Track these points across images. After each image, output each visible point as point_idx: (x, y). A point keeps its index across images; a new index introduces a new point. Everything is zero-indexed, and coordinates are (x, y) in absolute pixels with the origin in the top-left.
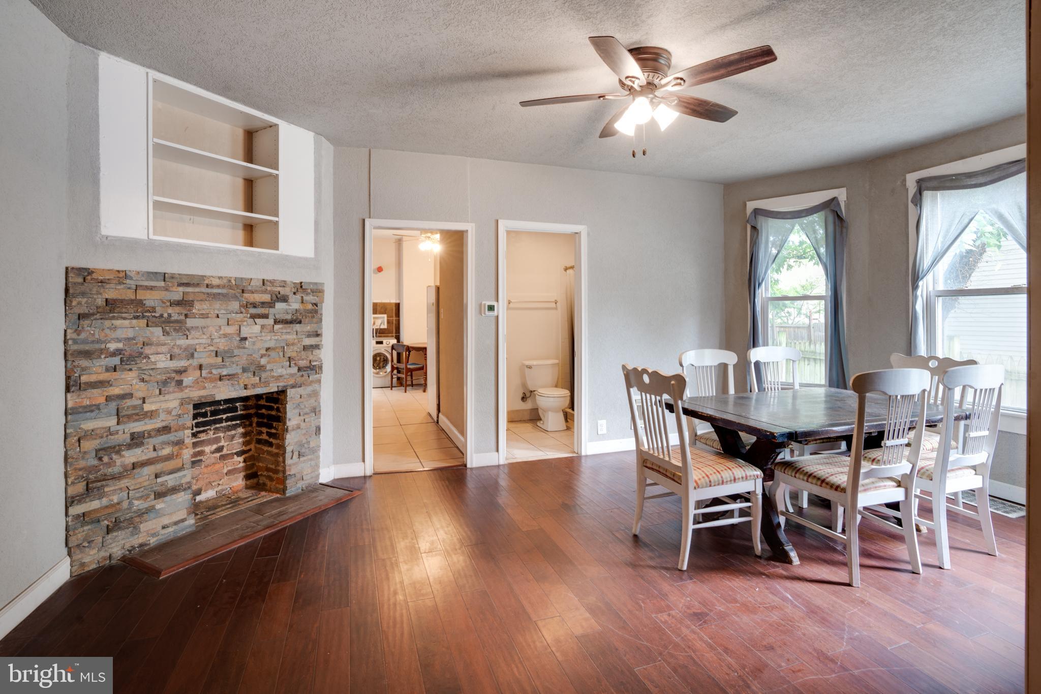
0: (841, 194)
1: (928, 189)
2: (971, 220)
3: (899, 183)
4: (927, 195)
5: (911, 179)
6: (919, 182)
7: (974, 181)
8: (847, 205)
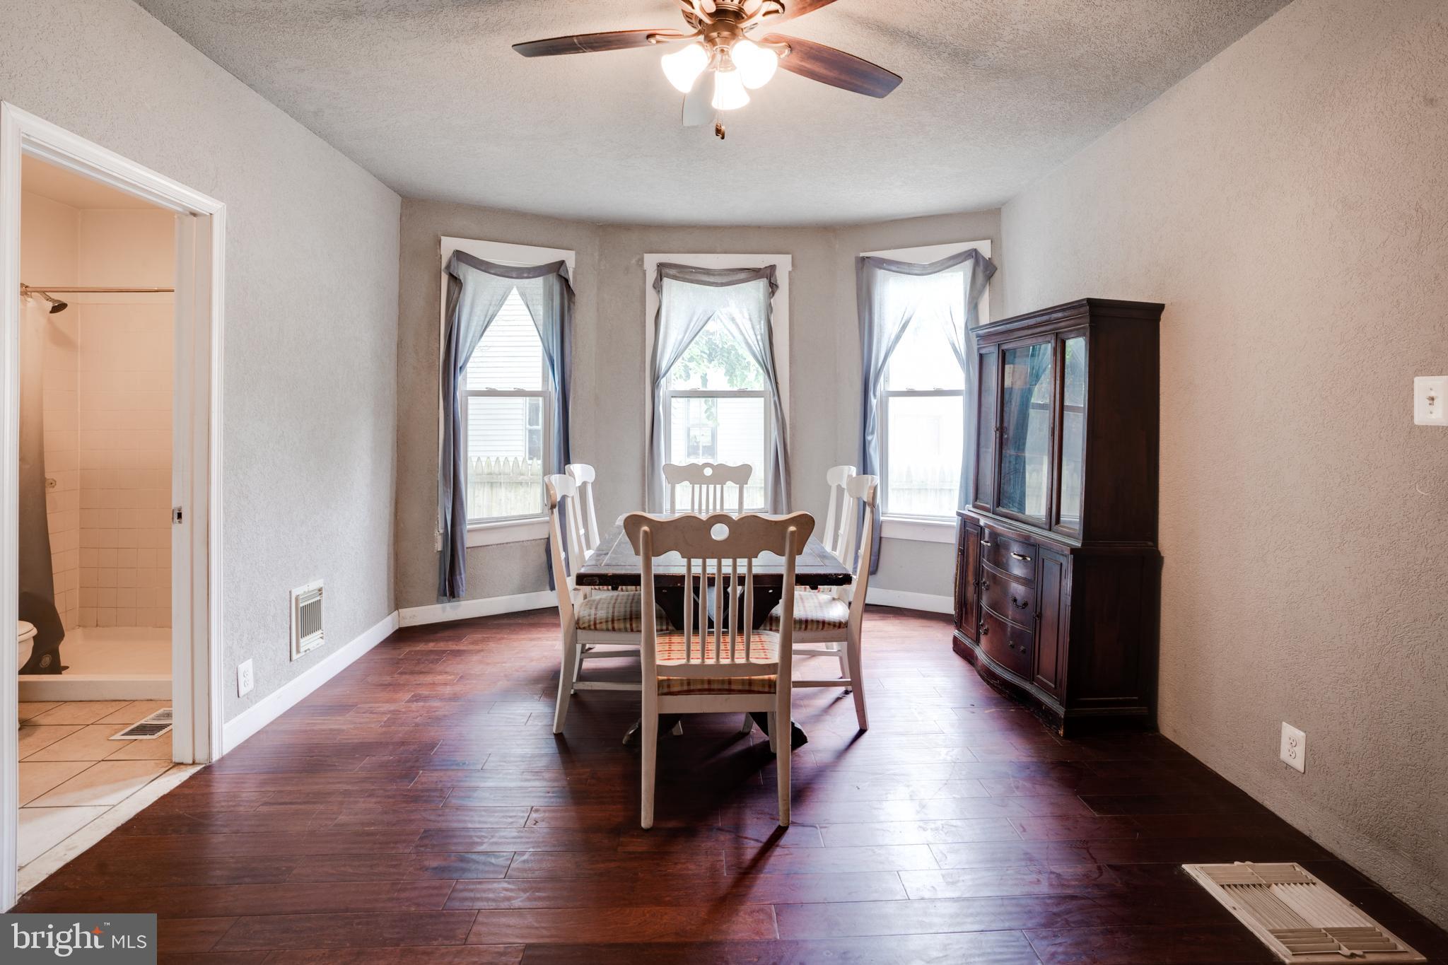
0: (570, 258)
1: (669, 276)
2: (709, 319)
3: (634, 261)
4: (667, 282)
5: (651, 261)
6: (661, 266)
7: (712, 279)
8: (574, 273)
